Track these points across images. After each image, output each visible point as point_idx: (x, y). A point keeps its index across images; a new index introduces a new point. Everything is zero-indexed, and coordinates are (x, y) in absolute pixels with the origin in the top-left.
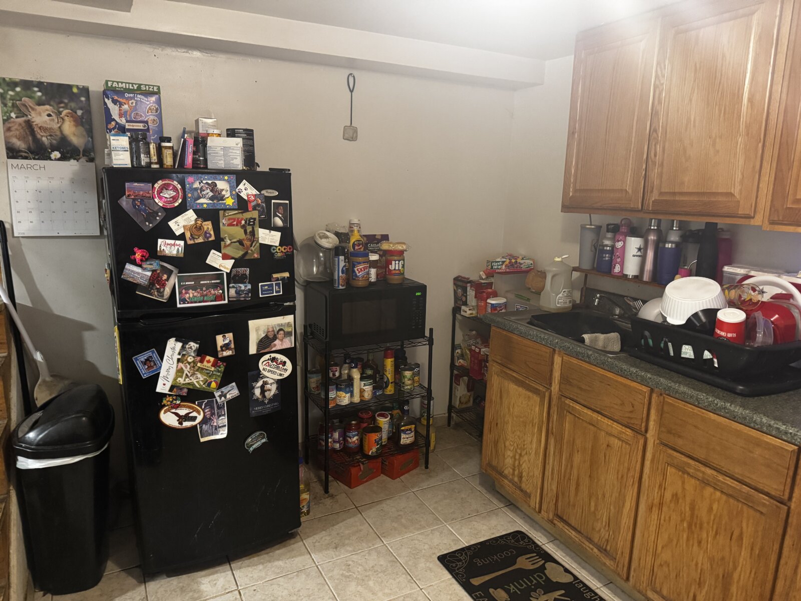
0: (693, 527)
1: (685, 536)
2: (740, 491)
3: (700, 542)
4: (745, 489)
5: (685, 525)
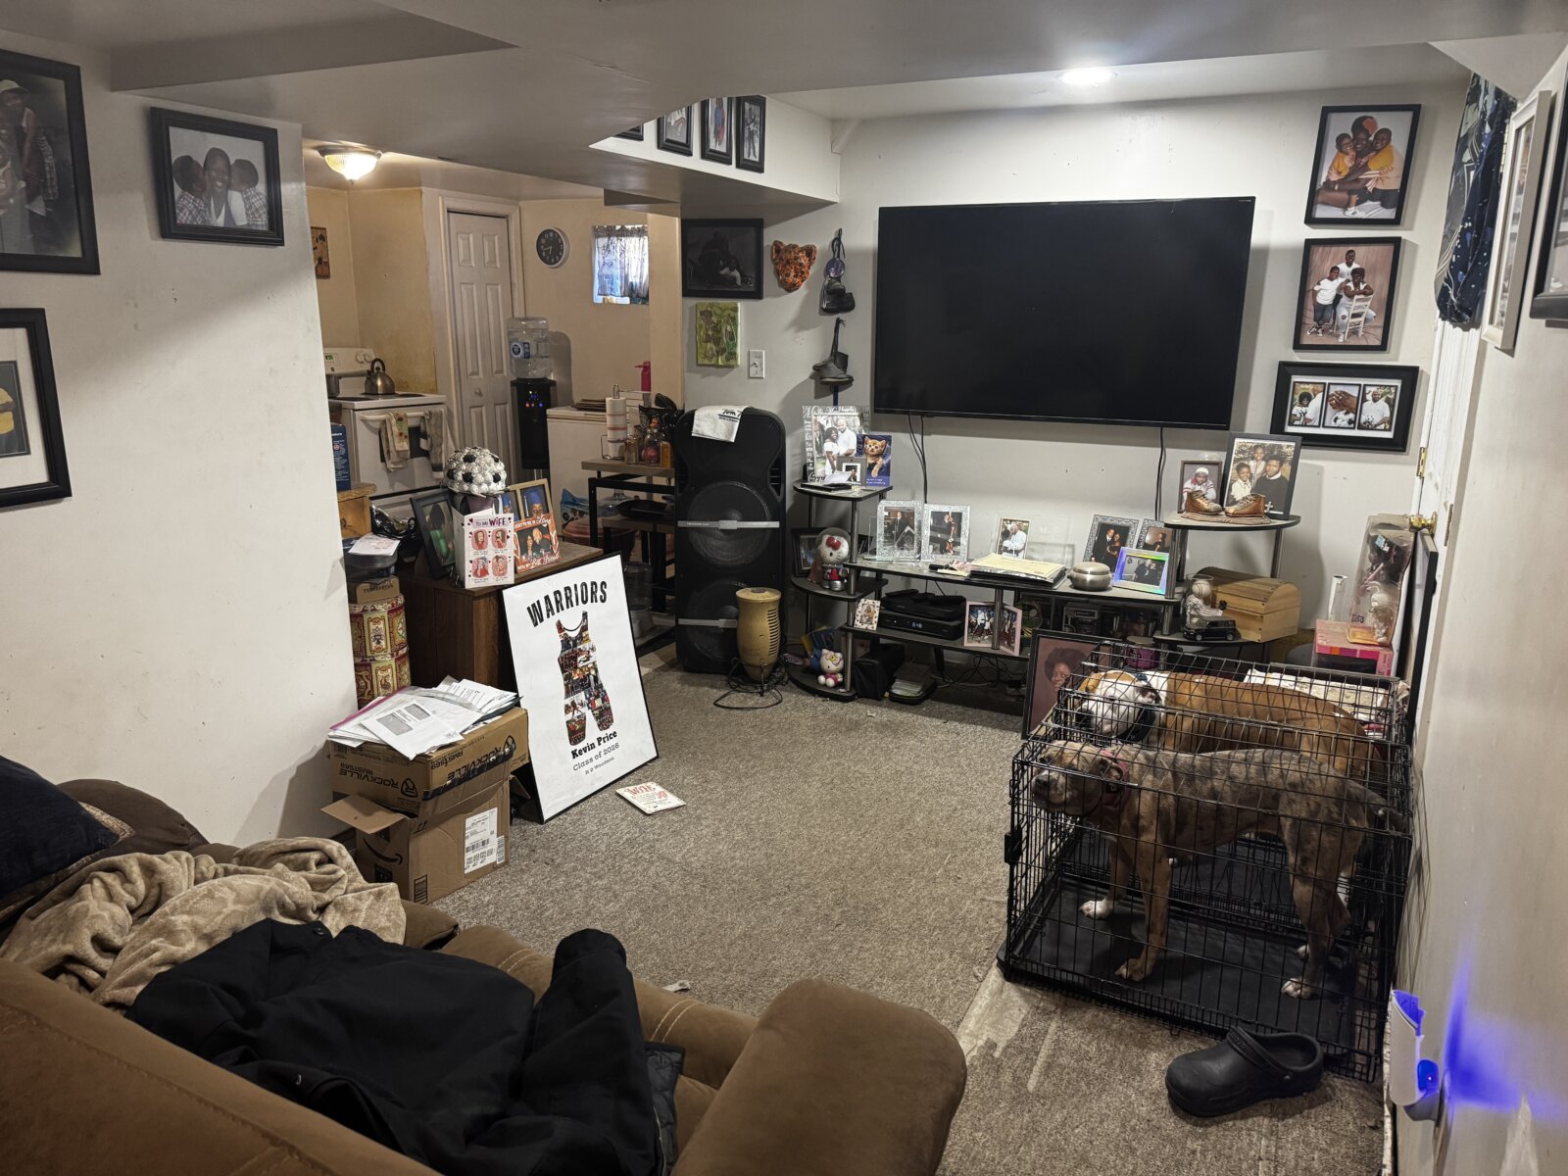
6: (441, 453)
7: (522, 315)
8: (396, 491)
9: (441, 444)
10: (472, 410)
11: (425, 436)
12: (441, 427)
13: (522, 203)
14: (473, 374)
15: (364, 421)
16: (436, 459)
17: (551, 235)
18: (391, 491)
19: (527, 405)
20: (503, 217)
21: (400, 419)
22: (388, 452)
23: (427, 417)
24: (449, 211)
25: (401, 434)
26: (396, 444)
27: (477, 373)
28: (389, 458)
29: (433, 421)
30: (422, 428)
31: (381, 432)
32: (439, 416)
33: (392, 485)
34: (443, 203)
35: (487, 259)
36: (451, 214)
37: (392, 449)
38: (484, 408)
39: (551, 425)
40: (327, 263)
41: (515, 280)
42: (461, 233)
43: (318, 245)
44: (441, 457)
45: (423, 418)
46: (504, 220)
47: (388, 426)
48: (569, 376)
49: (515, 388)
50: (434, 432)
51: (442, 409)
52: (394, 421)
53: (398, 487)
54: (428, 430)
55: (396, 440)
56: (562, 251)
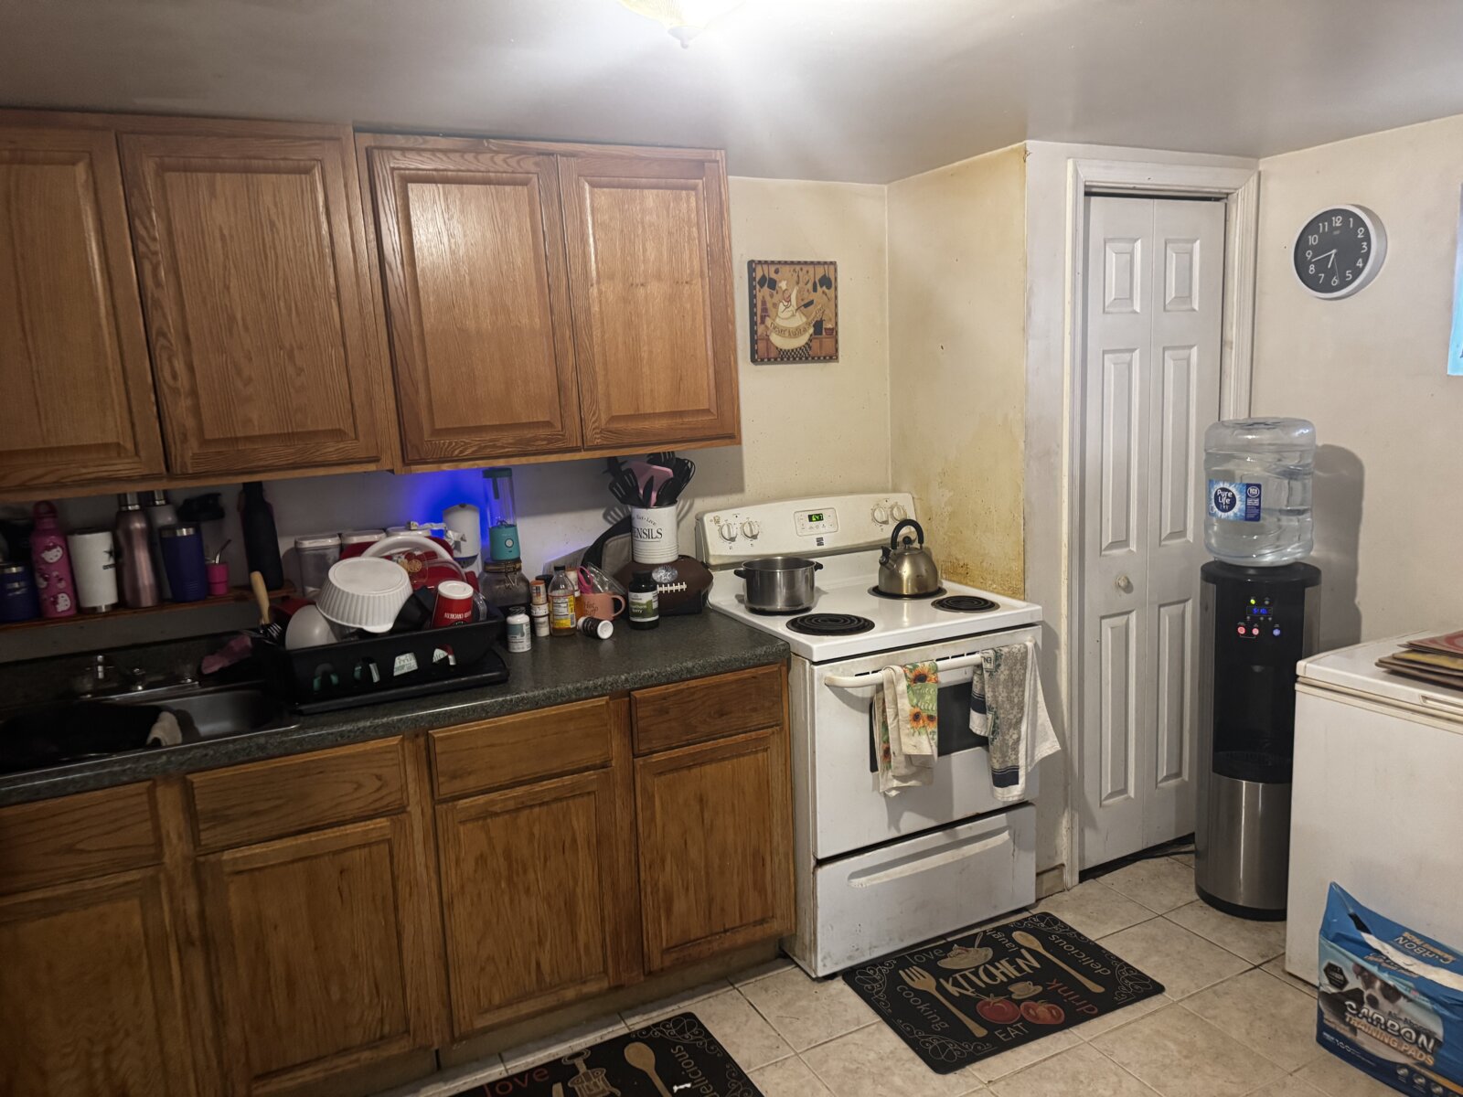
0: (515, 879)
1: (507, 899)
2: (564, 786)
3: (528, 891)
4: (567, 779)
5: (503, 885)
6: (1018, 740)
7: (1243, 416)
8: (904, 832)
9: (1019, 721)
10: (1104, 621)
11: (982, 709)
12: (1022, 684)
13: (1264, 164)
14: (1113, 545)
15: (839, 691)
16: (1004, 755)
17: (1337, 221)
18: (894, 834)
19: (1242, 630)
20: (1217, 199)
21: (921, 678)
22: (887, 752)
23: (987, 666)
24: (1088, 194)
25: (916, 717)
26: (904, 739)
27: (1125, 543)
28: (889, 767)
29: (1003, 673)
30: (976, 689)
31: (873, 706)
32: (1020, 659)
33: (894, 821)
34: (1076, 172)
35: (1172, 293)
36: (1093, 199)
37: (893, 747)
39: (1307, 705)
40: (833, 333)
41: (1232, 333)
42: (1112, 240)
43: (818, 297)
44: (1015, 750)
45: (979, 666)
46: (1220, 205)
47: (888, 699)
48: (1351, 547)
49: (1213, 587)
50: (1002, 695)
51: (1028, 639)
52: (902, 686)
53: (910, 822)
54: (989, 695)
55: (906, 728)
56: (1366, 257)
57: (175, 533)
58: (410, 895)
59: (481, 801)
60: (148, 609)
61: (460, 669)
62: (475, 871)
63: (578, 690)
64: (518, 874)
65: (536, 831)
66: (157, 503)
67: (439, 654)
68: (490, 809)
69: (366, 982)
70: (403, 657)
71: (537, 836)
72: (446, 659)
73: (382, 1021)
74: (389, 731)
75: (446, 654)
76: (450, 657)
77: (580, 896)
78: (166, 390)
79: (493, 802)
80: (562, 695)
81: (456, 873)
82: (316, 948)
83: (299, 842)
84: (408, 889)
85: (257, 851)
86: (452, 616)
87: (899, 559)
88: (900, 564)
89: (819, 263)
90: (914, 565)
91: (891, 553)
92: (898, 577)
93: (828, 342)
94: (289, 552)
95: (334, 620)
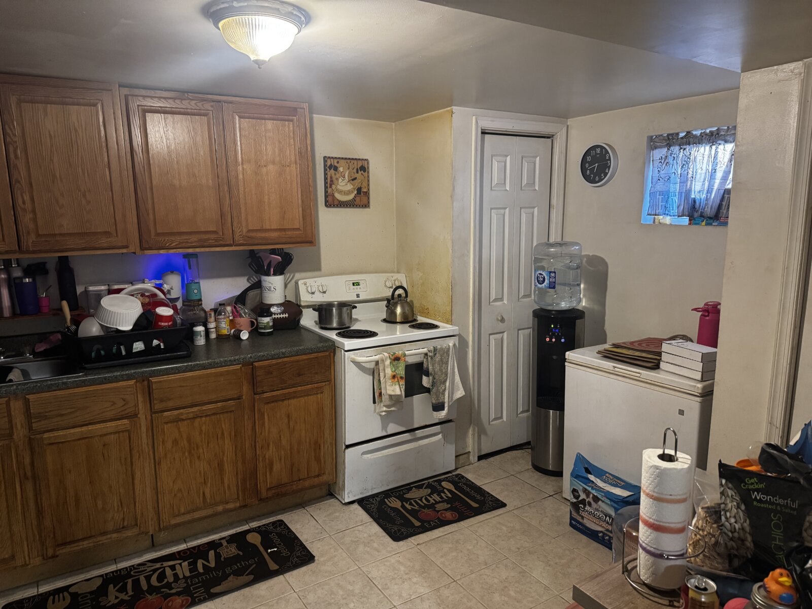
0: (192, 451)
1: (188, 461)
2: (218, 407)
3: (199, 458)
4: (220, 404)
5: (186, 454)
6: (445, 390)
7: (559, 240)
8: (389, 433)
9: (446, 381)
10: (491, 336)
11: (427, 375)
12: (447, 363)
13: (570, 122)
14: (496, 300)
15: (357, 364)
16: (438, 397)
17: (598, 150)
18: (384, 434)
19: (548, 339)
20: (548, 138)
21: (397, 359)
22: (380, 394)
23: (430, 354)
24: (484, 133)
25: (394, 377)
26: (388, 387)
27: (502, 299)
28: (381, 401)
29: (438, 357)
30: (425, 366)
31: (374, 372)
32: (447, 351)
33: (384, 427)
34: (477, 122)
35: (525, 182)
36: (487, 136)
37: (383, 392)
38: (505, 335)
39: (570, 370)
40: (367, 194)
41: (554, 201)
42: (494, 155)
43: (359, 176)
44: (443, 394)
45: (426, 354)
46: (549, 140)
47: (381, 368)
48: (603, 304)
49: (536, 319)
50: (437, 368)
51: (451, 342)
52: (388, 362)
53: (392, 428)
54: (430, 368)
55: (389, 382)
56: (609, 167)
57: (22, 281)
58: (139, 457)
59: (176, 413)
60: (6, 318)
61: (166, 350)
62: (172, 447)
63: (226, 361)
64: (194, 449)
65: (203, 428)
66: (13, 266)
67: (155, 342)
68: (180, 417)
69: (116, 500)
70: (137, 343)
71: (204, 432)
72: (159, 345)
73: (123, 519)
74: (129, 378)
75: (159, 342)
76: (161, 344)
77: (226, 461)
78: (19, 209)
79: (182, 414)
80: (217, 363)
81: (162, 448)
82: (90, 483)
83: (83, 430)
84: (138, 454)
85: (61, 433)
86: (163, 324)
87: (395, 305)
88: (396, 307)
89: (359, 159)
90: (402, 307)
91: (391, 302)
92: (395, 314)
93: (364, 199)
94: (82, 293)
95: (103, 324)
